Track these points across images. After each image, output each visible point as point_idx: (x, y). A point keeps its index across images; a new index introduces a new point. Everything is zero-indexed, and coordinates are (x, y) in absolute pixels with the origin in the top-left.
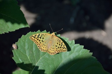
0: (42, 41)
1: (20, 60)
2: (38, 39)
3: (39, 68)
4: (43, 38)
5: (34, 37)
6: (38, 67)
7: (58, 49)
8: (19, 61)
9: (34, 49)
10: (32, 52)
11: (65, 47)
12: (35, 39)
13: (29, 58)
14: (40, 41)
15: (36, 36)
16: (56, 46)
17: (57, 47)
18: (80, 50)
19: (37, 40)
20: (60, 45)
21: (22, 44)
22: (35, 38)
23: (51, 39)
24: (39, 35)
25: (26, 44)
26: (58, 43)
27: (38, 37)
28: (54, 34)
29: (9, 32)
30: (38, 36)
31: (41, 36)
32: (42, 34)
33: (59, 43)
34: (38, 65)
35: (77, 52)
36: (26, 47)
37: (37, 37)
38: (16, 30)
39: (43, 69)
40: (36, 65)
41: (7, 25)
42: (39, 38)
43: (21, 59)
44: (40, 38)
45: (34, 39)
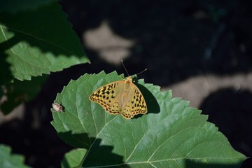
0: (113, 97)
1: (66, 127)
2: (104, 97)
3: (103, 143)
4: (113, 92)
5: (96, 95)
6: (100, 140)
7: (135, 108)
8: (64, 128)
9: (93, 107)
10: (90, 112)
11: (145, 105)
12: (100, 98)
13: (82, 123)
14: (108, 98)
15: (99, 92)
16: (133, 102)
17: (133, 105)
18: (183, 110)
19: (103, 99)
20: (137, 100)
21: (70, 96)
22: (98, 96)
23: (125, 90)
24: (105, 88)
25: (78, 97)
26: (134, 98)
27: (104, 93)
28: (131, 80)
29: (51, 72)
30: (103, 91)
31: (109, 89)
32: (109, 86)
33: (136, 97)
34: (101, 137)
35: (176, 113)
36: (78, 103)
37: (101, 93)
38: (64, 69)
39: (109, 144)
40: (97, 136)
41: (47, 59)
42: (106, 94)
43: (67, 125)
44: (108, 93)
45: (97, 98)
